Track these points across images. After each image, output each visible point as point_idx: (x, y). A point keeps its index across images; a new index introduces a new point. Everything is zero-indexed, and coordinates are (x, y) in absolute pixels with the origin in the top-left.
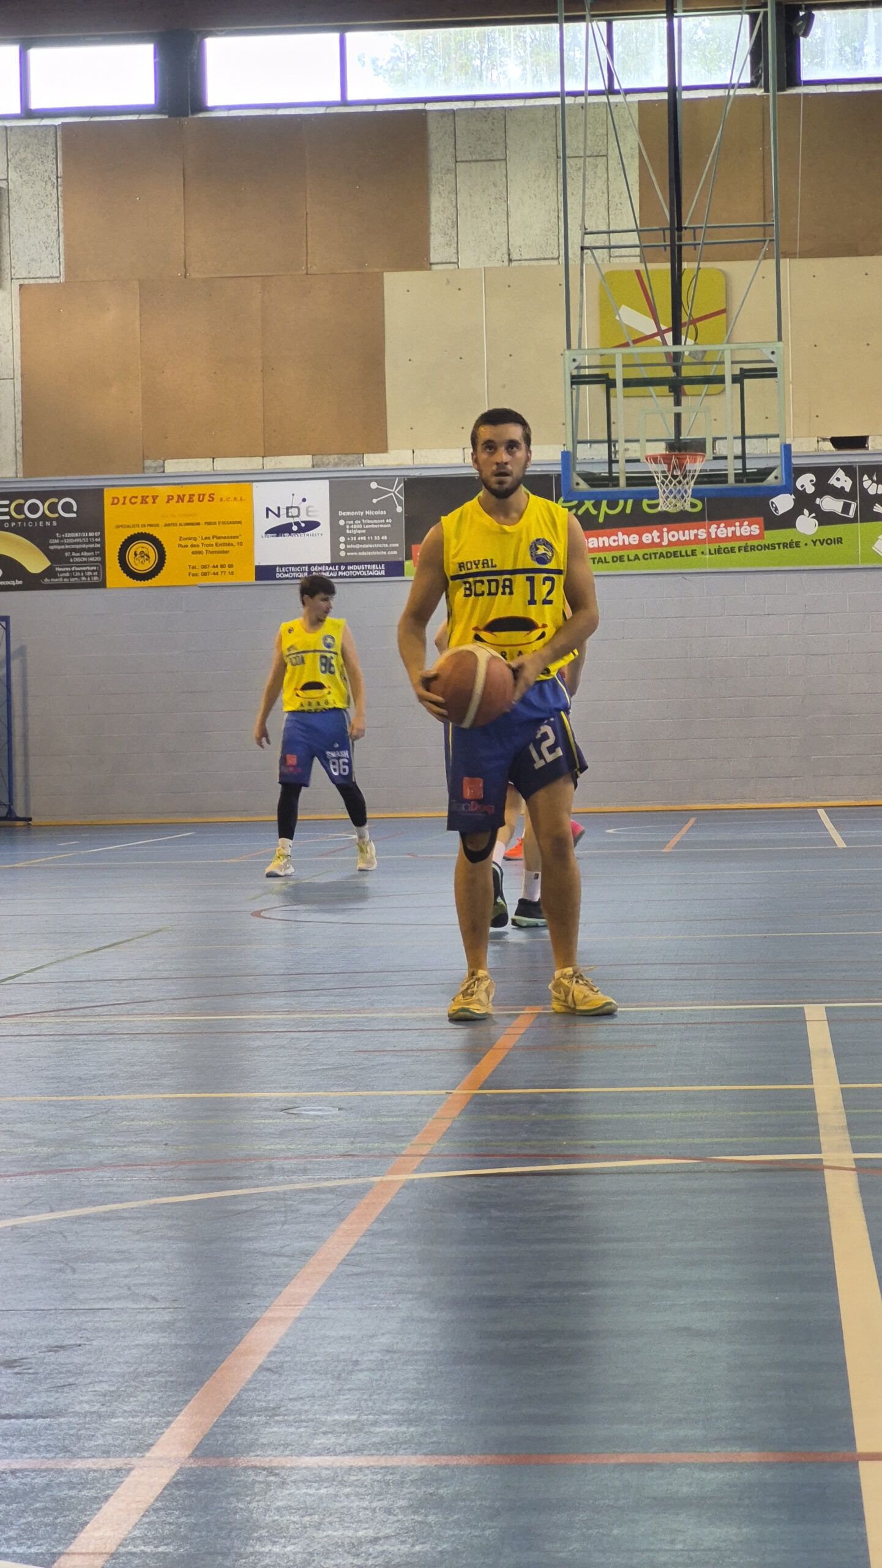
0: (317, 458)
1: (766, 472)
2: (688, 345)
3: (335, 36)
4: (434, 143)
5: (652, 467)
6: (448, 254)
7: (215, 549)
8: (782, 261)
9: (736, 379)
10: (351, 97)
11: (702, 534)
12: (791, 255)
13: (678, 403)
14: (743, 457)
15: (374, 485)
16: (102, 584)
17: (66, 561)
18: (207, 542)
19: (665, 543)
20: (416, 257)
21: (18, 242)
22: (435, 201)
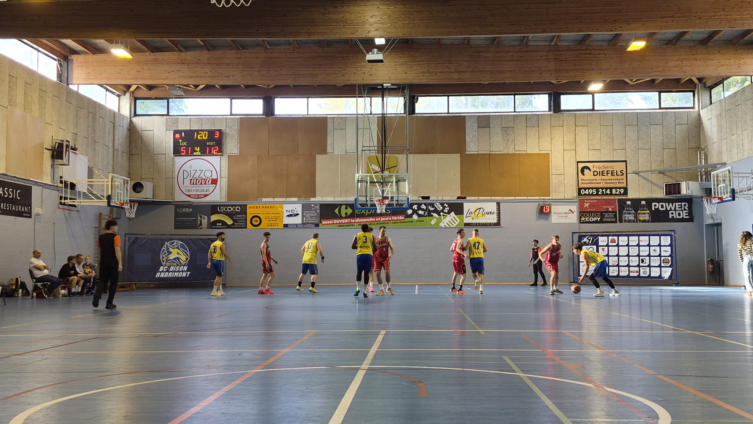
0: (299, 198)
1: (403, 204)
3: (306, 99)
4: (328, 124)
5: (376, 202)
6: (331, 151)
7: (274, 220)
9: (396, 182)
10: (309, 114)
11: (390, 219)
12: (412, 154)
13: (383, 187)
14: (398, 201)
15: (312, 205)
16: (246, 228)
17: (237, 222)
18: (272, 218)
19: (381, 221)
20: (323, 151)
21: (228, 145)
22: (329, 138)
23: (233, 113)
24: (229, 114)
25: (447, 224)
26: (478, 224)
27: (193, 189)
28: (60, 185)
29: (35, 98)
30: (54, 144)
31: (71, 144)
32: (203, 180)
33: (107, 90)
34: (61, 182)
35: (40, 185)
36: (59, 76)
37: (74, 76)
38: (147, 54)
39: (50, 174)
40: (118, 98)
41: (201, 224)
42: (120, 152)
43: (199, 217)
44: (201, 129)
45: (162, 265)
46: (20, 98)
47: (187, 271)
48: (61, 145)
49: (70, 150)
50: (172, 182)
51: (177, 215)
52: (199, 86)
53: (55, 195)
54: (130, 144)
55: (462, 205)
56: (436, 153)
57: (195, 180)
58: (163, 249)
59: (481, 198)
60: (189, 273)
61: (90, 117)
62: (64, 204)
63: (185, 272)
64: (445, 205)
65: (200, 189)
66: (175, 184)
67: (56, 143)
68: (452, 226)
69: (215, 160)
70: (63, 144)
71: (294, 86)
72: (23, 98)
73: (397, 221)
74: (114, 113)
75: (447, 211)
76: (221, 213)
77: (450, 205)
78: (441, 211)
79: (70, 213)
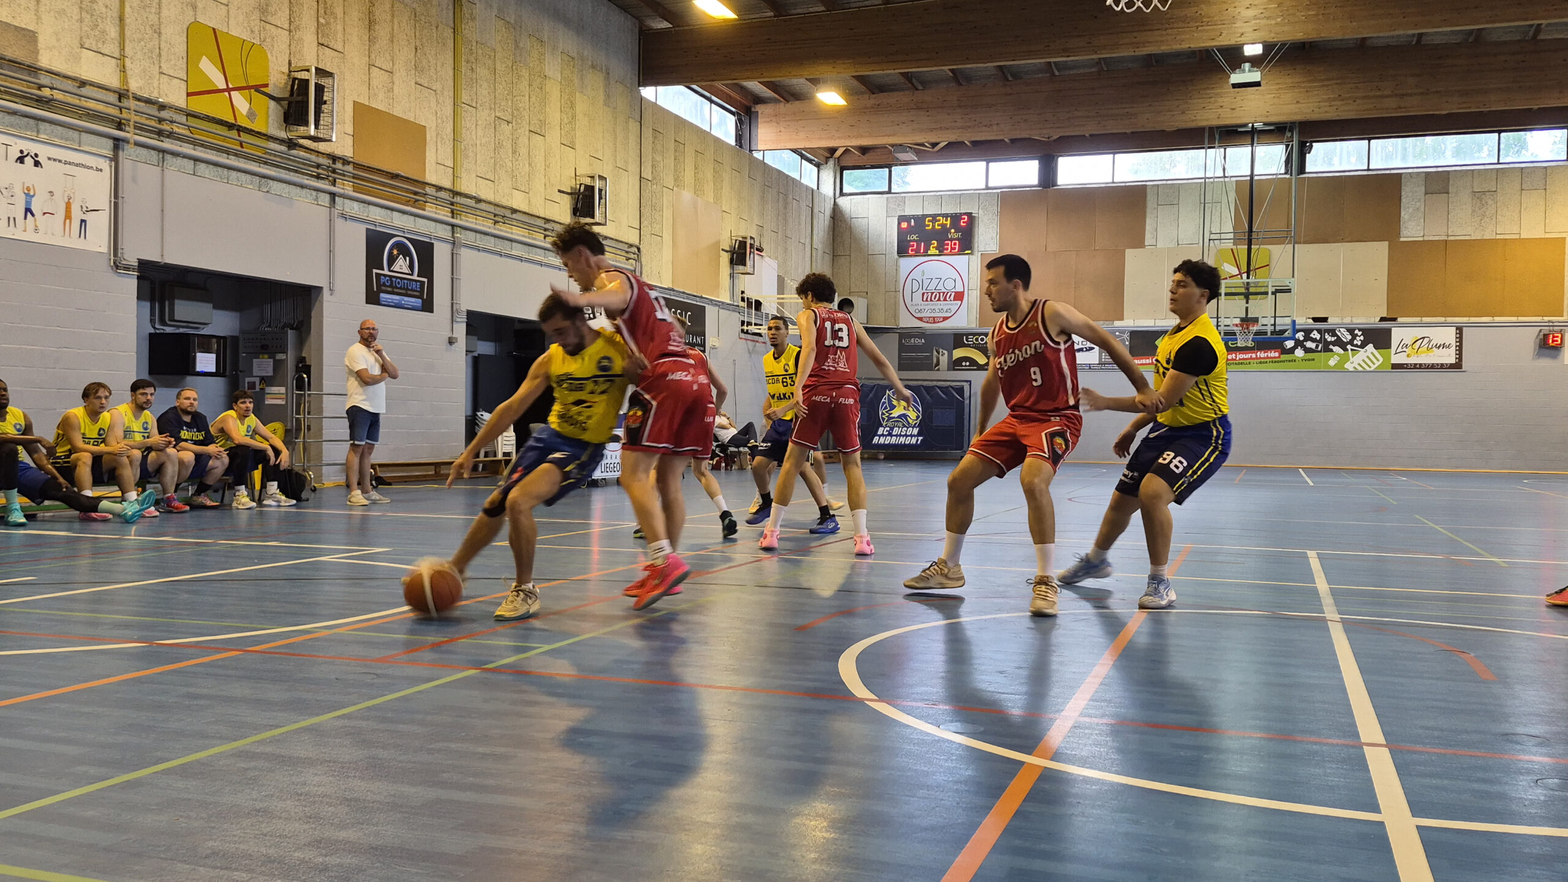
1: (1285, 331)
2: (1252, 280)
3: (1112, 156)
4: (1149, 197)
5: (1235, 328)
6: (1150, 241)
8: (1296, 245)
9: (1273, 293)
10: (1115, 181)
11: (1254, 356)
12: (1300, 243)
13: (1247, 303)
14: (1274, 325)
15: (1117, 333)
19: (1237, 359)
20: (1139, 243)
21: (981, 238)
22: (1148, 221)
23: (990, 185)
24: (984, 187)
25: (1359, 364)
26: (1418, 366)
27: (927, 308)
28: (742, 304)
29: (709, 175)
30: (734, 242)
31: (757, 244)
32: (942, 294)
33: (803, 157)
34: (743, 299)
35: (716, 305)
36: (739, 138)
37: (760, 136)
38: (867, 96)
39: (728, 288)
40: (816, 169)
41: (938, 364)
42: (820, 253)
43: (935, 353)
44: (940, 213)
45: (882, 426)
46: (689, 175)
47: (919, 434)
48: (743, 244)
49: (756, 252)
50: (895, 297)
51: (902, 348)
52: (937, 144)
53: (736, 318)
54: (833, 240)
55: (1389, 331)
56: (1343, 241)
57: (930, 294)
58: (883, 400)
59: (1426, 319)
60: (920, 438)
61: (781, 199)
62: (747, 332)
63: (914, 436)
64: (1357, 332)
65: (936, 308)
66: (899, 301)
67: (736, 240)
68: (1368, 369)
69: (960, 261)
70: (745, 242)
71: (1091, 135)
72: (693, 176)
73: (1265, 360)
74: (813, 190)
75: (1359, 343)
76: (968, 346)
77: (1364, 331)
78: (1348, 343)
79: (755, 346)
